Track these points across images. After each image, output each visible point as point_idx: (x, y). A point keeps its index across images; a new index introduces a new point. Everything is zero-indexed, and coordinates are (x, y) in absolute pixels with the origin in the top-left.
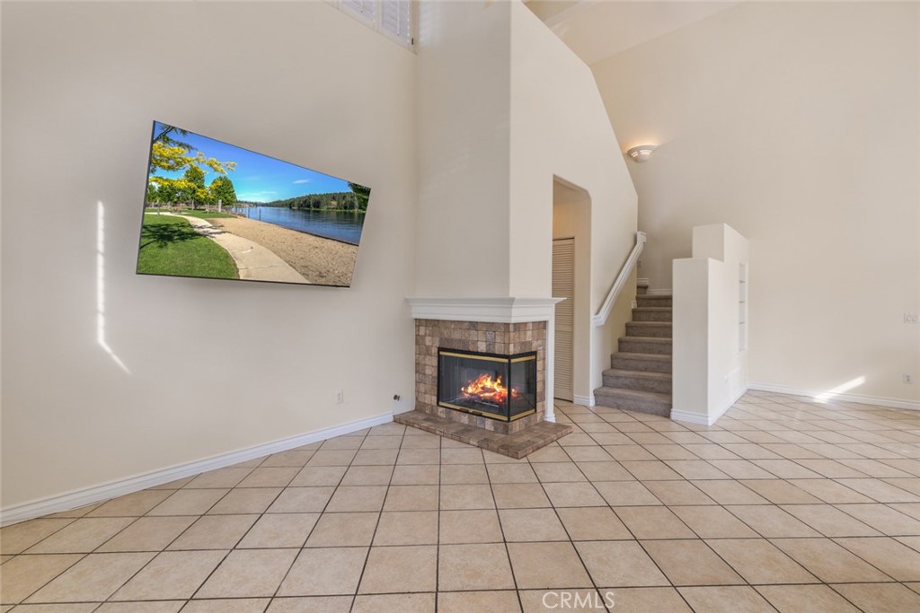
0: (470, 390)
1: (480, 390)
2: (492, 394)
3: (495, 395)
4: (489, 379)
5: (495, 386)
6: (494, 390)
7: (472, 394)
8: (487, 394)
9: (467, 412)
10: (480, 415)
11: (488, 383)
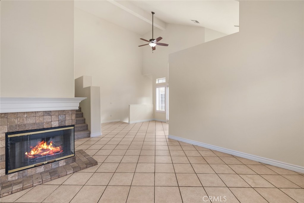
0: (33, 153)
1: (40, 151)
2: (48, 152)
3: (50, 152)
4: (45, 144)
5: (49, 147)
6: (49, 150)
7: (34, 155)
8: (45, 153)
9: (43, 164)
10: (55, 161)
11: (45, 146)
